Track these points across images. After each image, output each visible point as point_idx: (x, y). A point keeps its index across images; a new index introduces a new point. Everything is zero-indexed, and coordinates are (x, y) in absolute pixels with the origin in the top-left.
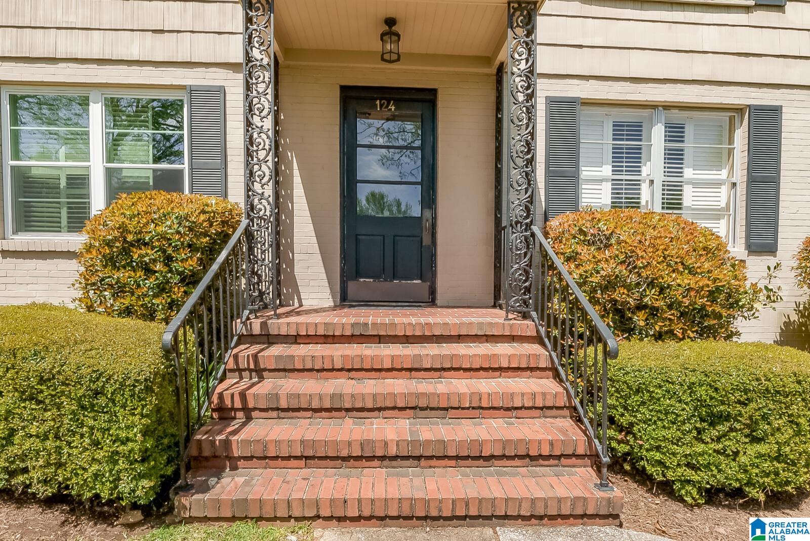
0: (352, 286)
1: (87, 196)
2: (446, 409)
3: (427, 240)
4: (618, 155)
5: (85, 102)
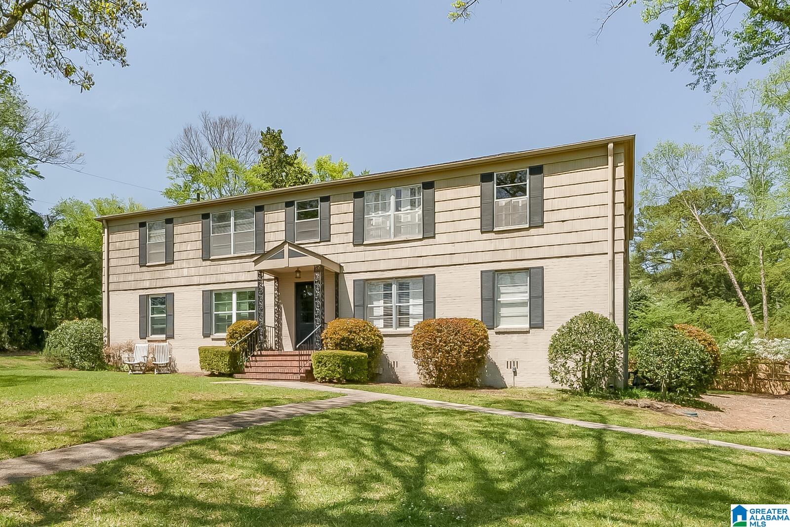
1: (231, 321)
4: (385, 296)
5: (232, 294)
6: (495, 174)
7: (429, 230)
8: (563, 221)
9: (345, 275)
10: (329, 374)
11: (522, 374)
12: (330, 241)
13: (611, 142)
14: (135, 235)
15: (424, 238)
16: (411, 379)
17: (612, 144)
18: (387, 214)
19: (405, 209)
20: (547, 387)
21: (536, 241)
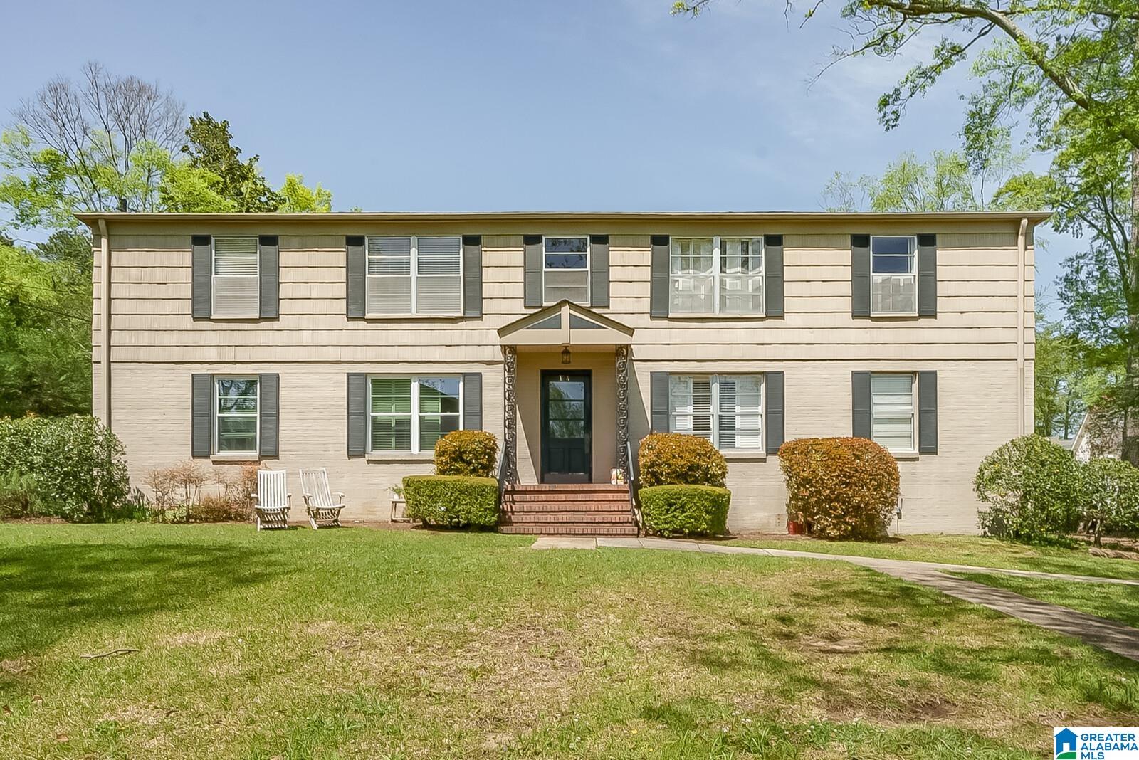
0: (546, 476)
1: (410, 431)
2: (585, 511)
3: (587, 451)
4: (697, 400)
5: (409, 382)
6: (871, 237)
7: (774, 305)
8: (962, 313)
9: (634, 363)
10: (689, 523)
11: (908, 516)
12: (608, 307)
13: (1025, 218)
14: (184, 257)
15: (768, 317)
16: (745, 525)
17: (1026, 220)
18: (706, 274)
19: (733, 270)
20: (942, 533)
21: (927, 336)
